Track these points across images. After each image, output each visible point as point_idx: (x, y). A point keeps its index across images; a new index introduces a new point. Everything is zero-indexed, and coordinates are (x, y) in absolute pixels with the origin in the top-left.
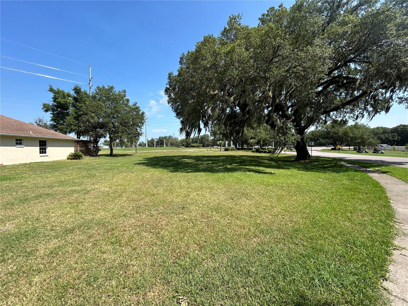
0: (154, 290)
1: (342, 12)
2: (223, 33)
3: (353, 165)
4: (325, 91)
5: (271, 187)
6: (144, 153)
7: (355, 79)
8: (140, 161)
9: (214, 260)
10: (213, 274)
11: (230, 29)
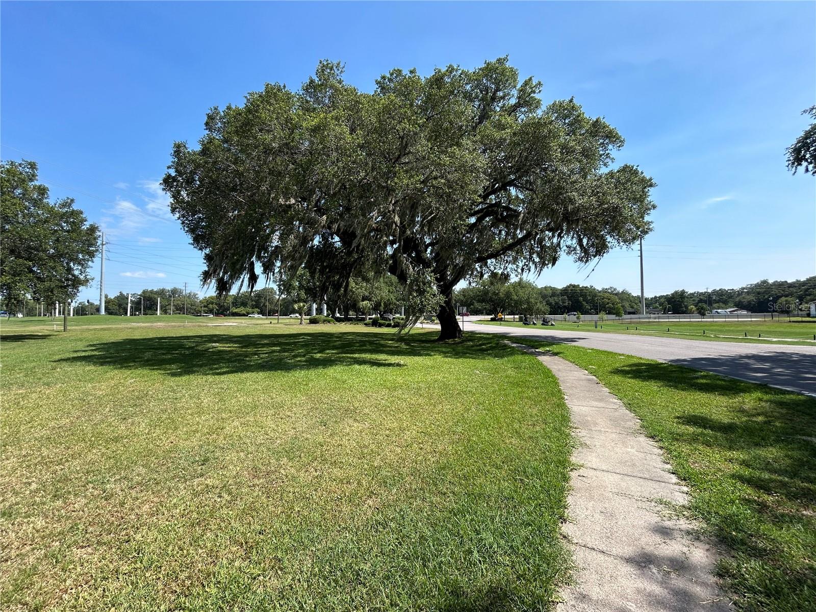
1: (498, 109)
2: (307, 89)
4: (480, 224)
5: (400, 392)
6: (91, 330)
7: (518, 213)
9: (281, 570)
11: (322, 85)
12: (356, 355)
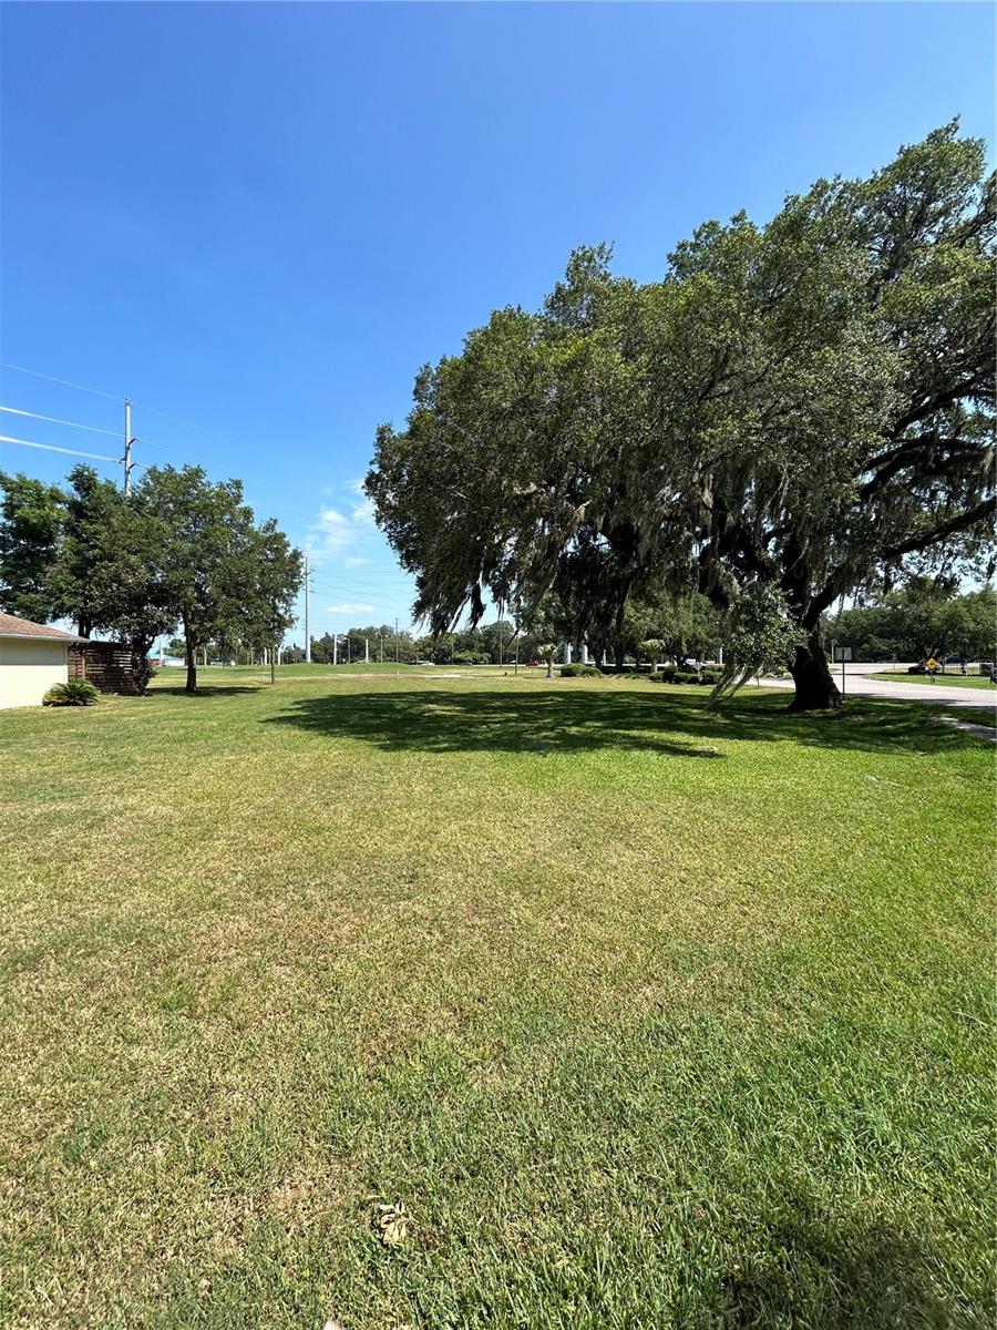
0: (298, 1177)
1: (931, 239)
2: (552, 305)
3: (980, 727)
4: (884, 485)
5: (709, 804)
6: (297, 682)
7: (979, 450)
8: (282, 710)
9: (507, 1065)
10: (501, 1118)
11: (576, 291)
12: (635, 733)
